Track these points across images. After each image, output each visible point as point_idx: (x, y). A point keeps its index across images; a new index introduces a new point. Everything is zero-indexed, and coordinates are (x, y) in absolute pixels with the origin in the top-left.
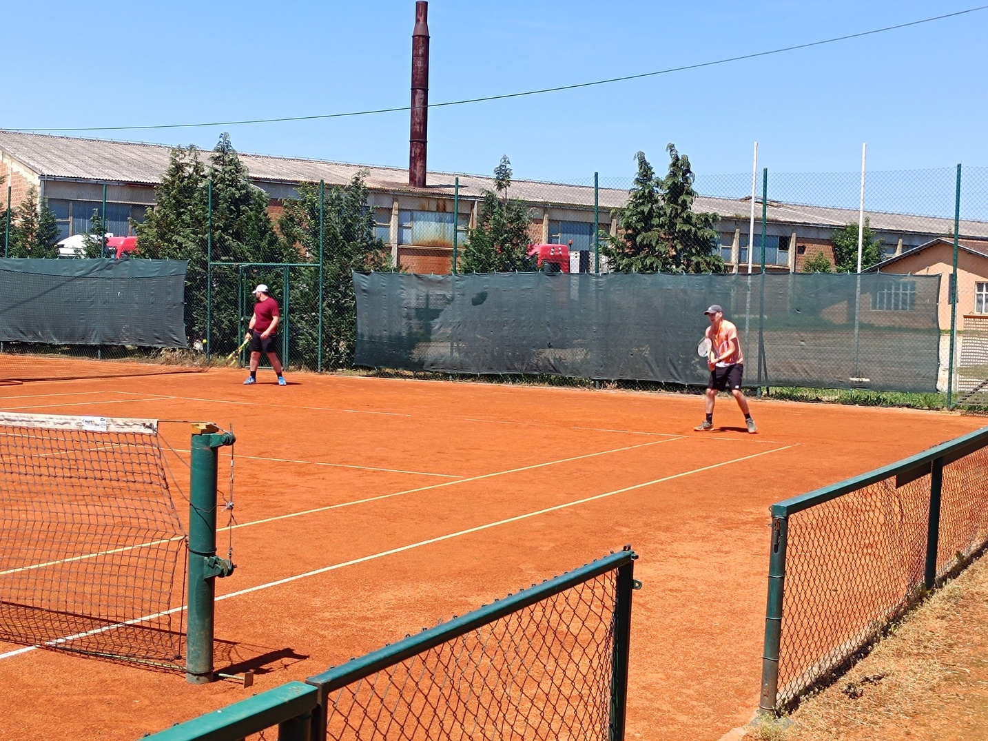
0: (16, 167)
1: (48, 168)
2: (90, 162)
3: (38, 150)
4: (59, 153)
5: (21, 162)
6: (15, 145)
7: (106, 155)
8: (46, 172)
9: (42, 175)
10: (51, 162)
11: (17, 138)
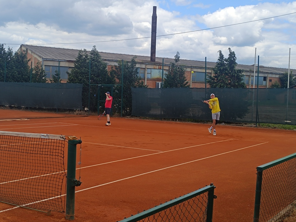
2: (57, 54)
3: (42, 51)
5: (37, 55)
6: (35, 49)
7: (62, 52)
8: (44, 57)
10: (45, 54)
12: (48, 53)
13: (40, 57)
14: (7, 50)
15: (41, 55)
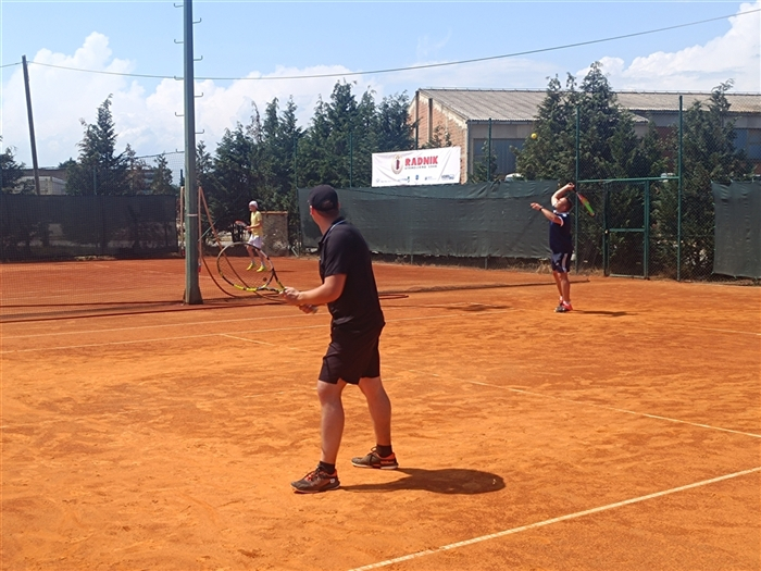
0: (451, 116)
1: (474, 115)
2: (508, 107)
3: (469, 101)
4: (486, 103)
5: (454, 112)
6: (452, 99)
7: (522, 102)
8: (472, 118)
9: (469, 121)
10: (478, 109)
11: (455, 94)
12: (485, 106)
13: (462, 117)
14: (358, 100)
15: (465, 113)
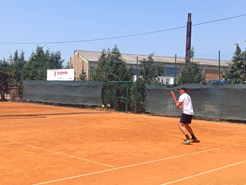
1: (91, 59)
5: (85, 58)
6: (85, 54)
9: (89, 61)
11: (87, 52)
12: (95, 57)
14: (45, 52)
15: (88, 59)
